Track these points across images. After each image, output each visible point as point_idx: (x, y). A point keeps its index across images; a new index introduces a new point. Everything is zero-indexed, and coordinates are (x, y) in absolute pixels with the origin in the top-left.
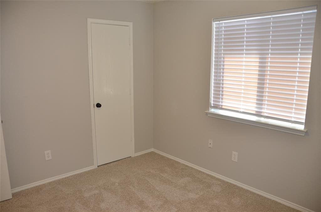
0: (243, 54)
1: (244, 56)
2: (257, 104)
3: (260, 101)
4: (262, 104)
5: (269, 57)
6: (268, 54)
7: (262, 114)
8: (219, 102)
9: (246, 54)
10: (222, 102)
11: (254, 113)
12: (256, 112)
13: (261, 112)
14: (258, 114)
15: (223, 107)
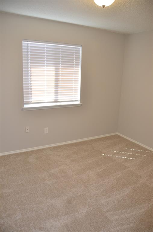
0: (45, 66)
1: (46, 67)
2: (55, 95)
3: (56, 93)
4: (58, 95)
5: (60, 68)
6: (60, 66)
7: (58, 101)
8: (29, 99)
9: (47, 66)
10: (31, 99)
11: (53, 101)
12: (55, 100)
13: (57, 100)
14: (56, 101)
15: (32, 102)
